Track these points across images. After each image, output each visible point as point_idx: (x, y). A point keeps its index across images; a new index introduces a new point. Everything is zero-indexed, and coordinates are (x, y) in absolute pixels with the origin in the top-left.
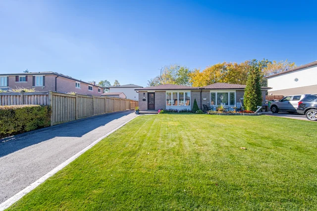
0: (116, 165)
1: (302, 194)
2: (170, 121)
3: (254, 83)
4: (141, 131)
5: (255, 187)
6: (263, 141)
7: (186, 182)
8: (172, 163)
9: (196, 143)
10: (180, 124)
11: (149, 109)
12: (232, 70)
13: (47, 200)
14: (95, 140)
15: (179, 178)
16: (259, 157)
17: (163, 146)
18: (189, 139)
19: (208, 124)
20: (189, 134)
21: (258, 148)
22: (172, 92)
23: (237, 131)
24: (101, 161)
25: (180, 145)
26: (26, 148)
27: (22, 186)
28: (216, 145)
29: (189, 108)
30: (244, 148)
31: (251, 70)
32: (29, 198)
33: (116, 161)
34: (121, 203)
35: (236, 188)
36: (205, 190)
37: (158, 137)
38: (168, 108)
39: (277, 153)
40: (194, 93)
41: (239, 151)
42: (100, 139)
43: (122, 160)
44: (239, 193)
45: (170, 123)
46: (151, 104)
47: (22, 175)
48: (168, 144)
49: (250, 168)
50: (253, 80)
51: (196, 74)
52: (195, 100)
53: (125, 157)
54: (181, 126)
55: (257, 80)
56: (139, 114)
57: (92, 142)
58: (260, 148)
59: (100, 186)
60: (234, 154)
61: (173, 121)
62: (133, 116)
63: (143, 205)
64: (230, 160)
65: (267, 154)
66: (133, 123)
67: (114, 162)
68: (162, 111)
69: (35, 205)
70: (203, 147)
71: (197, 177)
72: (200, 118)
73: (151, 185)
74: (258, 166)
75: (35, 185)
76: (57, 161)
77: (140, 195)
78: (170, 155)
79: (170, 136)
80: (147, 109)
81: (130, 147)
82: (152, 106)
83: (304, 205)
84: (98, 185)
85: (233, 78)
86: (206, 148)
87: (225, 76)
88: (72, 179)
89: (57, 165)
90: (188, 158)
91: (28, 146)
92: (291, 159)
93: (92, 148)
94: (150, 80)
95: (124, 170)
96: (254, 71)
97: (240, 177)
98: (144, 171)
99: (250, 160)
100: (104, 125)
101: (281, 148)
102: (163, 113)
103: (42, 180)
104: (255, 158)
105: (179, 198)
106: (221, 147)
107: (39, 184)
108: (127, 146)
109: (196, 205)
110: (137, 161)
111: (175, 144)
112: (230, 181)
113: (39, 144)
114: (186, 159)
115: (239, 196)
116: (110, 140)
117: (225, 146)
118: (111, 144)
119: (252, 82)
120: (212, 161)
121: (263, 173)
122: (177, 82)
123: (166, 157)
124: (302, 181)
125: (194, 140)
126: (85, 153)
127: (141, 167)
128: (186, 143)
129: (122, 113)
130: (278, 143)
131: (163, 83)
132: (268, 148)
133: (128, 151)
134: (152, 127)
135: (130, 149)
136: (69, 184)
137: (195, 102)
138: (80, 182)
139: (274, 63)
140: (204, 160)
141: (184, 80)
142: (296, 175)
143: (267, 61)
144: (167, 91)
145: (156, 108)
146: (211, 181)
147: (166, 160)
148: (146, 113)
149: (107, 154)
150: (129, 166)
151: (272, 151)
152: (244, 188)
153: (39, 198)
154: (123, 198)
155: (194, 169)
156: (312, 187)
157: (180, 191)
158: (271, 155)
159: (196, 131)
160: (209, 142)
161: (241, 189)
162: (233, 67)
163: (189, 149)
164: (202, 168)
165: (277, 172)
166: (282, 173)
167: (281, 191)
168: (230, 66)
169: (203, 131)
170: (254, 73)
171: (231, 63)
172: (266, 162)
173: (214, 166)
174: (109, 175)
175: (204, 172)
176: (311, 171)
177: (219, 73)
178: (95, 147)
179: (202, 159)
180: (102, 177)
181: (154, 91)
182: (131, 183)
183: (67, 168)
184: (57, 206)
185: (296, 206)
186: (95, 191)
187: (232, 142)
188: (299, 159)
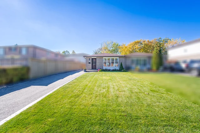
0: (65, 103)
1: (178, 121)
2: (105, 76)
3: (158, 52)
4: (85, 82)
5: (149, 117)
6: (160, 89)
7: (107, 114)
8: (101, 103)
9: (118, 90)
10: (110, 78)
11: (92, 68)
12: (146, 45)
13: (19, 124)
14: (56, 88)
15: (103, 112)
16: (155, 99)
17: (97, 92)
18: (114, 88)
19: (128, 78)
20: (114, 84)
21: (156, 93)
22: (107, 58)
23: (145, 83)
24: (57, 101)
25: (108, 91)
26: (12, 93)
27: (5, 116)
28: (130, 91)
29: (118, 68)
30: (147, 93)
31: (156, 44)
32: (8, 124)
33: (66, 101)
34: (64, 127)
35: (137, 118)
36: (118, 119)
37: (95, 86)
38: (104, 68)
39: (167, 96)
40: (121, 59)
41: (144, 95)
42: (59, 87)
43: (69, 101)
44: (139, 121)
45: (104, 77)
46: (94, 66)
47: (7, 109)
48: (100, 90)
49: (148, 105)
50: (158, 51)
51: (123, 47)
52: (121, 63)
53: (72, 99)
54: (111, 79)
55: (160, 51)
56: (86, 71)
57: (53, 89)
58: (157, 93)
59: (53, 116)
60: (140, 97)
61: (106, 76)
62: (82, 73)
63: (77, 128)
64: (137, 100)
65: (161, 97)
66: (81, 77)
67: (65, 101)
68: (101, 70)
69: (11, 128)
70: (121, 93)
71: (114, 111)
72: (124, 74)
73: (85, 116)
74: (154, 104)
75: (13, 116)
76: (30, 100)
77: (77, 122)
78: (100, 97)
79: (103, 85)
80: (91, 68)
81: (76, 92)
82: (95, 67)
83: (177, 128)
84: (52, 116)
85: (146, 49)
86: (123, 93)
87: (141, 48)
88: (37, 112)
89: (29, 103)
90: (111, 99)
91: (13, 91)
92: (175, 100)
93: (53, 93)
94: (94, 51)
95: (70, 106)
96: (158, 45)
97: (141, 111)
98: (82, 107)
99: (150, 100)
100: (63, 78)
101: (170, 93)
102: (101, 71)
103: (18, 112)
104: (153, 99)
105: (101, 124)
106: (132, 93)
107: (16, 115)
108: (74, 91)
109: (111, 128)
110: (79, 101)
111: (104, 90)
112: (134, 114)
113: (20, 90)
114: (110, 100)
115: (138, 123)
116: (65, 88)
117: (136, 92)
118: (65, 91)
119: (157, 52)
120: (125, 101)
121: (156, 109)
122: (111, 51)
123: (97, 98)
124: (179, 114)
125: (116, 88)
126: (48, 96)
127: (80, 105)
128: (111, 90)
129: (75, 71)
130: (169, 90)
131: (102, 52)
132: (162, 93)
133: (74, 95)
134: (92, 80)
135: (76, 94)
136: (34, 115)
137: (121, 64)
138: (41, 114)
139: (172, 40)
140: (120, 101)
141: (115, 51)
142: (176, 110)
143: (168, 39)
144: (104, 58)
145: (97, 68)
146: (123, 113)
147: (97, 100)
148: (90, 71)
149: (61, 97)
150: (73, 104)
151: (164, 95)
152: (142, 118)
153: (14, 123)
154: (66, 123)
155: (113, 106)
156: (185, 117)
157: (102, 119)
158: (163, 98)
159: (119, 83)
160: (126, 89)
161: (140, 119)
162: (146, 42)
163: (113, 94)
164: (119, 105)
165: (165, 108)
166: (168, 108)
167: (165, 120)
168: (144, 42)
169: (124, 83)
170: (158, 46)
171: (145, 40)
172: (159, 102)
173: (127, 104)
174: (60, 109)
175: (119, 108)
176: (186, 107)
177: (137, 46)
178: (54, 92)
179: (120, 100)
180: (55, 111)
181: (95, 58)
182: (73, 115)
183: (35, 105)
184: (24, 128)
185: (172, 129)
186: (49, 119)
187: (141, 89)
188: (180, 100)
